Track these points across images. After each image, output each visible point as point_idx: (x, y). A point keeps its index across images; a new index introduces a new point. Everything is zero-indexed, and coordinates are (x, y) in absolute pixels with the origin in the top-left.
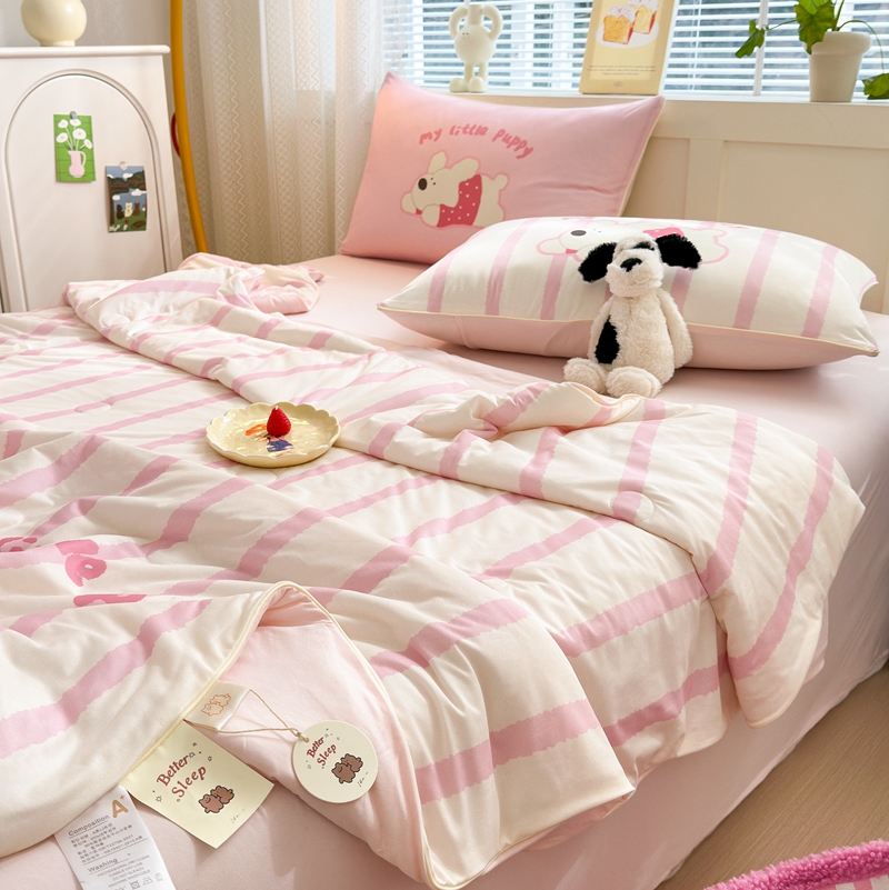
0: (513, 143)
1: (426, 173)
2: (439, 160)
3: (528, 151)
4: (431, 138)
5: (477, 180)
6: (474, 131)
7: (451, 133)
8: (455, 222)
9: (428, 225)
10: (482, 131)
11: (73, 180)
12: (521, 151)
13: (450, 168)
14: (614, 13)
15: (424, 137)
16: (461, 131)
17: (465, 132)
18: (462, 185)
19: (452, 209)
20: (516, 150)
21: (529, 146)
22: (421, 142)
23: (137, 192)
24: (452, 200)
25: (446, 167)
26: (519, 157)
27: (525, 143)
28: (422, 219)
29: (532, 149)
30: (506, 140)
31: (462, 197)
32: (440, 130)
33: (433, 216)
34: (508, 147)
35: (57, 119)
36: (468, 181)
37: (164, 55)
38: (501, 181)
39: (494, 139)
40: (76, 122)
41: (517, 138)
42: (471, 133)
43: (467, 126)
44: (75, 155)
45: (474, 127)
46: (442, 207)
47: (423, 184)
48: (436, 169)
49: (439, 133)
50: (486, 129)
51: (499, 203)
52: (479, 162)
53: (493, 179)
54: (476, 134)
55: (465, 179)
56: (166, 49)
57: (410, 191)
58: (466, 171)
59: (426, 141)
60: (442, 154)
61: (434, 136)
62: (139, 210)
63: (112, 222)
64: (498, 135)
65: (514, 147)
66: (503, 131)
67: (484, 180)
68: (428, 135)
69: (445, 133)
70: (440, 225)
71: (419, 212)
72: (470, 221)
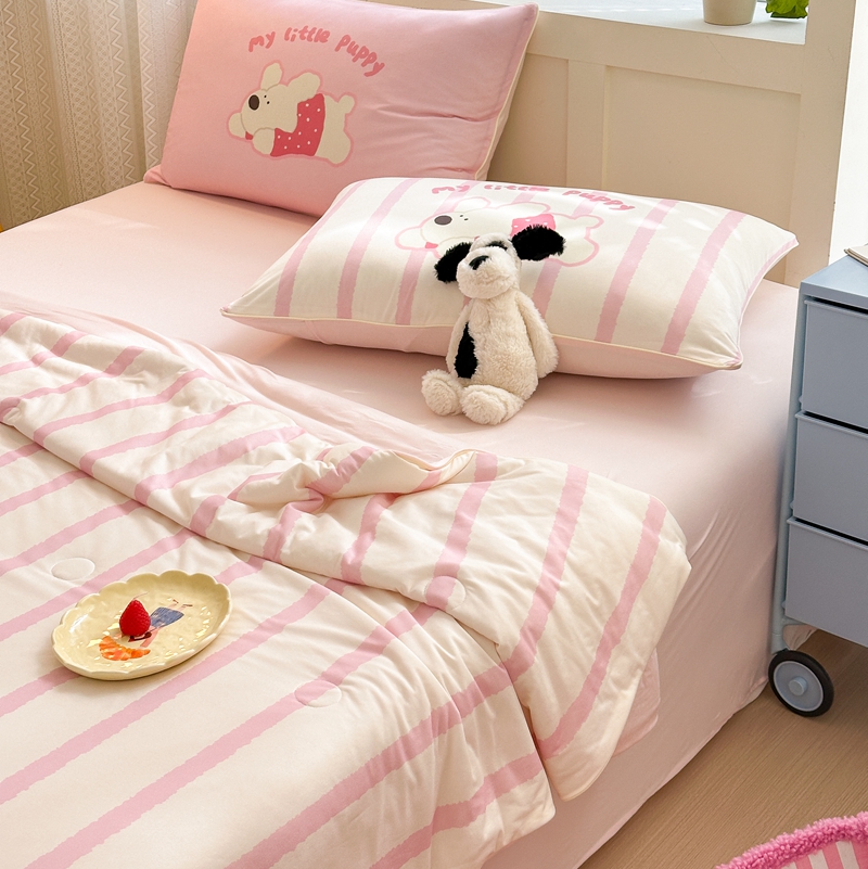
0: (360, 55)
1: (259, 88)
2: (273, 73)
3: (378, 68)
4: (262, 44)
5: (318, 100)
6: (313, 36)
7: (287, 38)
8: (293, 150)
9: (259, 153)
10: (323, 37)
12: (370, 68)
13: (287, 84)
15: (257, 41)
16: (298, 35)
17: (302, 38)
18: (301, 106)
19: (289, 134)
20: (364, 65)
21: (379, 61)
22: (251, 50)
24: (290, 126)
25: (281, 82)
26: (367, 75)
28: (252, 145)
29: (383, 65)
30: (351, 50)
31: (301, 121)
32: (273, 33)
33: (265, 143)
34: (354, 60)
36: (308, 101)
38: (347, 103)
39: (337, 49)
41: (364, 48)
42: (309, 39)
43: (305, 29)
45: (315, 29)
46: (278, 131)
47: (254, 103)
48: (269, 83)
49: (271, 37)
50: (328, 33)
51: (345, 130)
52: (321, 78)
53: (337, 100)
54: (316, 41)
55: (304, 100)
57: (240, 111)
58: (306, 88)
59: (257, 47)
60: (276, 65)
61: (266, 41)
64: (342, 44)
65: (361, 61)
66: (347, 38)
67: (328, 101)
68: (259, 40)
69: (279, 38)
70: (272, 154)
71: (249, 137)
72: (311, 151)
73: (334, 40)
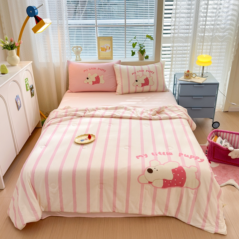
2: (89, 74)
3: (105, 71)
5: (98, 76)
8: (96, 83)
10: (95, 69)
11: (28, 90)
12: (104, 71)
13: (92, 75)
14: (102, 47)
15: (84, 71)
23: (33, 89)
24: (94, 80)
27: (104, 70)
30: (100, 69)
31: (96, 79)
33: (91, 83)
35: (25, 80)
36: (96, 77)
37: (32, 63)
38: (102, 76)
39: (98, 70)
40: (27, 80)
43: (92, 68)
44: (28, 85)
46: (93, 81)
48: (89, 76)
49: (87, 70)
51: (103, 79)
56: (32, 62)
57: (85, 80)
58: (96, 75)
59: (85, 71)
62: (34, 93)
63: (32, 96)
65: (102, 70)
67: (99, 76)
68: (85, 70)
69: (88, 70)
70: (93, 84)
71: (88, 83)
72: (99, 83)
73: (97, 68)
